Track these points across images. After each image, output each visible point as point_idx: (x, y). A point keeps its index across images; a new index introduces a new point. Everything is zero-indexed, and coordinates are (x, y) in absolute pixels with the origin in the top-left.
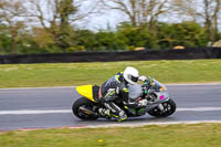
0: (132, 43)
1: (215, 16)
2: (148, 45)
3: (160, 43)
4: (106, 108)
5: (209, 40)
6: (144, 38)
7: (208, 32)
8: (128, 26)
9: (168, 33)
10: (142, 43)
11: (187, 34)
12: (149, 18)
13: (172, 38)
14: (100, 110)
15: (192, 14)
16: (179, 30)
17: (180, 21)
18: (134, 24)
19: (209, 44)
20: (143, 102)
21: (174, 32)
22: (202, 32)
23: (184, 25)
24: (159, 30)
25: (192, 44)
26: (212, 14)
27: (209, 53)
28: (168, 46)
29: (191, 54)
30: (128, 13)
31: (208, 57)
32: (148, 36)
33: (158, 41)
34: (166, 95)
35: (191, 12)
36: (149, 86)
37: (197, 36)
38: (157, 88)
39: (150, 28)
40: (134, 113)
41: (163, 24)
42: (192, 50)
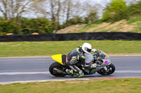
0: (5, 30)
1: (58, 15)
2: (15, 32)
3: (23, 31)
4: (71, 69)
5: (54, 29)
6: (12, 27)
7: (53, 24)
8: (2, 19)
9: (28, 24)
10: (12, 30)
11: (40, 25)
12: (16, 15)
13: (31, 28)
14: (67, 70)
15: (43, 13)
16: (35, 22)
17: (35, 17)
18: (6, 18)
19: (54, 31)
20: (94, 65)
21: (32, 23)
22: (50, 24)
23: (38, 20)
24: (22, 22)
25: (43, 32)
26: (56, 13)
27: (54, 37)
28: (28, 32)
29: (42, 38)
30: (2, 11)
31: (53, 40)
32: (15, 26)
33: (22, 30)
34: (109, 61)
35: (43, 12)
36: (98, 55)
37: (46, 27)
38: (103, 56)
39: (17, 21)
40: (88, 72)
41: (25, 18)
42: (44, 35)
